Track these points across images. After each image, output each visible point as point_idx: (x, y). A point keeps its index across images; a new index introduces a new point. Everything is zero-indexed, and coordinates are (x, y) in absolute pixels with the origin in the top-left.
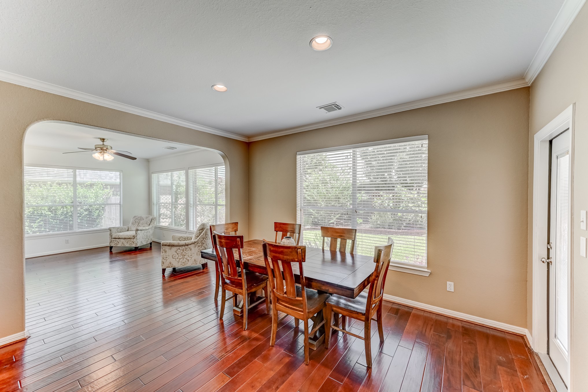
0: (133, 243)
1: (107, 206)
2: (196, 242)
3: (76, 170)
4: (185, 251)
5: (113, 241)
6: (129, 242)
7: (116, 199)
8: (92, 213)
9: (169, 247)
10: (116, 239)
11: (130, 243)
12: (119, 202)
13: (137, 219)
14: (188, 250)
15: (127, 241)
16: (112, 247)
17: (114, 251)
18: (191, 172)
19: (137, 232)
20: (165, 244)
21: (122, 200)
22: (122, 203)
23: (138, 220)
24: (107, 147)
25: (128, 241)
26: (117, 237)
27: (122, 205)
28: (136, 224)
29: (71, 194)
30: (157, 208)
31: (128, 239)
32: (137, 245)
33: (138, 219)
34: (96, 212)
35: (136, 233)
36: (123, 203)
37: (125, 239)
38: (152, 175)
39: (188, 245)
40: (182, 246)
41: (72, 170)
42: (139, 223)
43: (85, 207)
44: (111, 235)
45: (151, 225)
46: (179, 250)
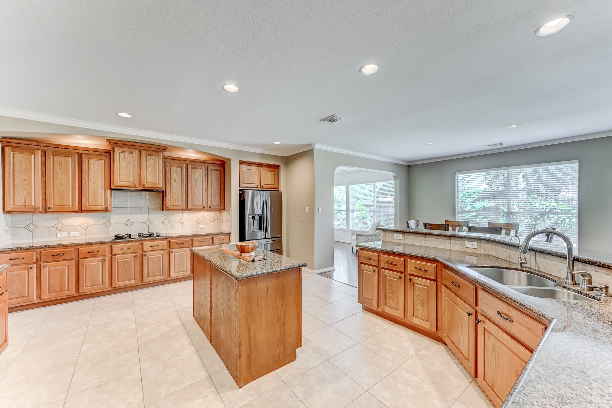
2: (375, 234)
9: (360, 236)
18: (351, 186)
20: (358, 234)
39: (371, 236)
40: (368, 236)
46: (366, 239)
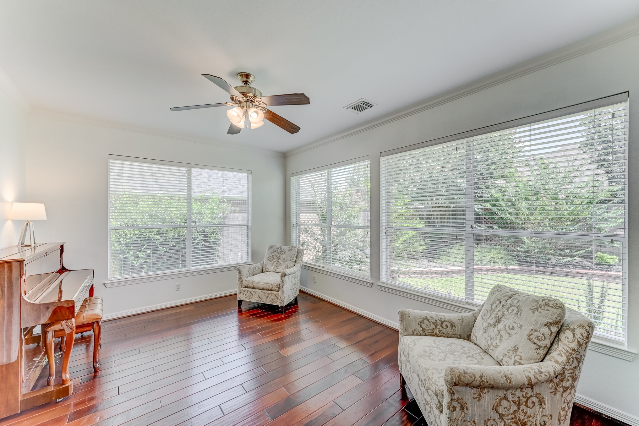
0: (277, 298)
1: (225, 228)
3: (191, 169)
4: (523, 407)
5: (244, 291)
6: (270, 296)
7: (240, 218)
8: (207, 237)
10: (248, 287)
11: (272, 298)
12: (246, 222)
13: (275, 251)
14: (533, 403)
15: (266, 295)
16: (242, 301)
17: (244, 307)
19: (283, 278)
21: (250, 219)
22: (250, 224)
23: (277, 254)
24: (255, 91)
25: (269, 294)
26: (250, 285)
27: (250, 227)
28: (274, 260)
29: (184, 210)
30: (296, 232)
31: (269, 290)
32: (283, 303)
33: (277, 251)
34: (212, 235)
35: (282, 281)
36: (252, 223)
37: (264, 290)
38: (292, 178)
41: (186, 169)
42: (279, 259)
43: (200, 229)
44: (241, 280)
45: (298, 263)
